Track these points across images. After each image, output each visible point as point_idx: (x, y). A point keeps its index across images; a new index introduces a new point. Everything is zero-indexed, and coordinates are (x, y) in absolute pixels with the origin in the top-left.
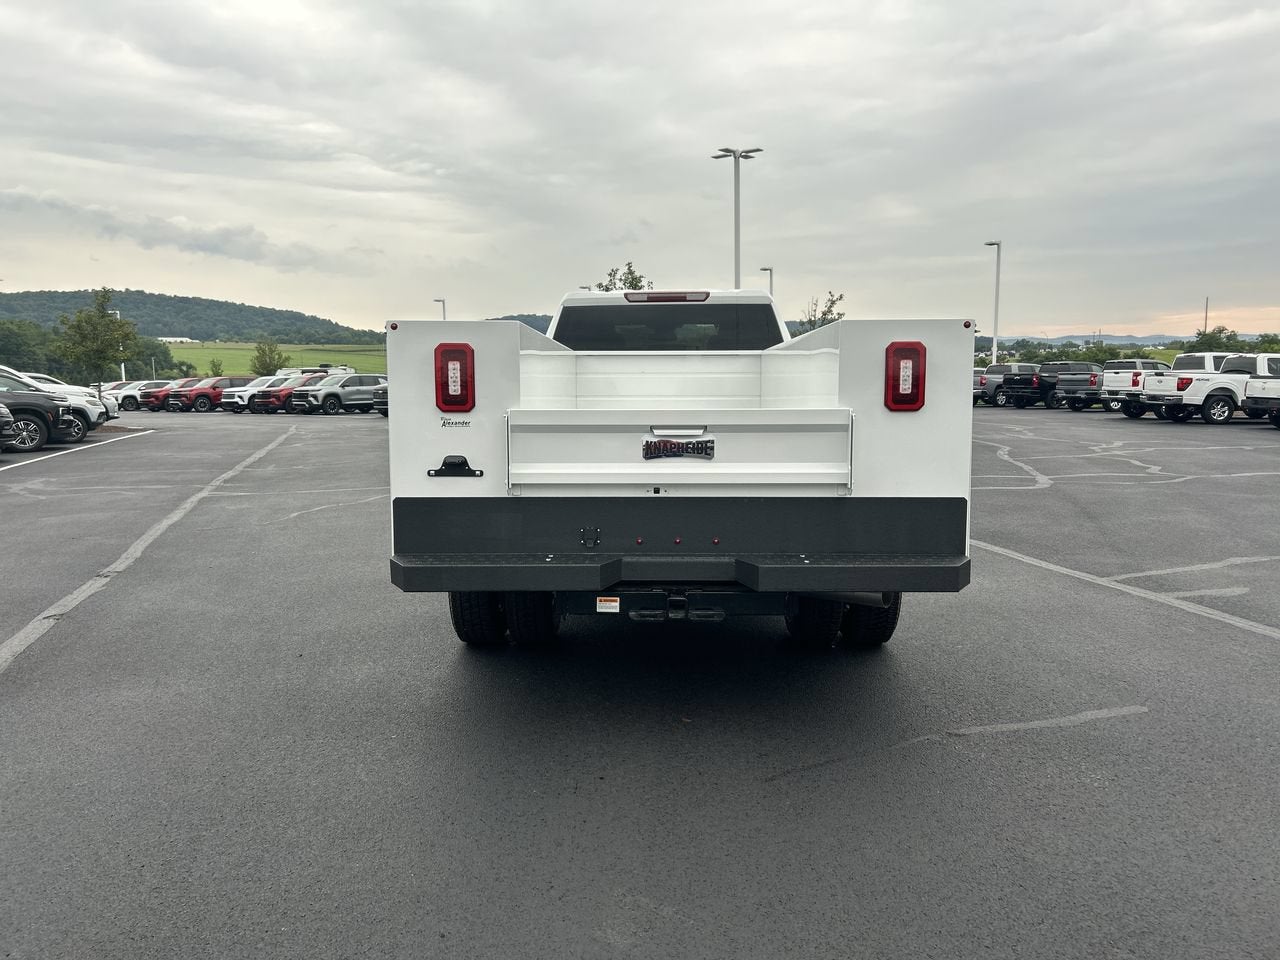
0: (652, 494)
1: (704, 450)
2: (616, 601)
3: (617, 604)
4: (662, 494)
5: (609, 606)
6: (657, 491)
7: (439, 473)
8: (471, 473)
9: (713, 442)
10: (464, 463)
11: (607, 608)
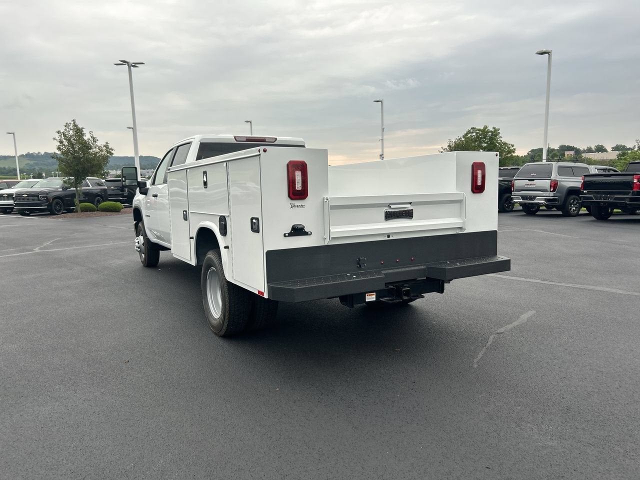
0: (386, 238)
1: (408, 214)
2: (374, 295)
3: (374, 296)
4: (391, 238)
5: (371, 298)
6: (389, 237)
7: (290, 235)
8: (306, 234)
9: (412, 210)
10: (303, 229)
11: (370, 299)
